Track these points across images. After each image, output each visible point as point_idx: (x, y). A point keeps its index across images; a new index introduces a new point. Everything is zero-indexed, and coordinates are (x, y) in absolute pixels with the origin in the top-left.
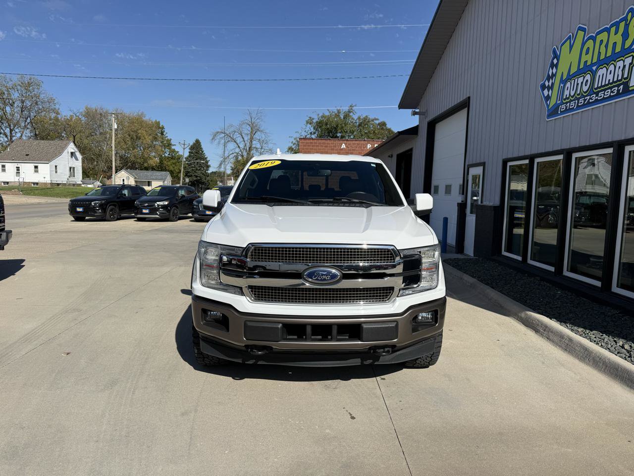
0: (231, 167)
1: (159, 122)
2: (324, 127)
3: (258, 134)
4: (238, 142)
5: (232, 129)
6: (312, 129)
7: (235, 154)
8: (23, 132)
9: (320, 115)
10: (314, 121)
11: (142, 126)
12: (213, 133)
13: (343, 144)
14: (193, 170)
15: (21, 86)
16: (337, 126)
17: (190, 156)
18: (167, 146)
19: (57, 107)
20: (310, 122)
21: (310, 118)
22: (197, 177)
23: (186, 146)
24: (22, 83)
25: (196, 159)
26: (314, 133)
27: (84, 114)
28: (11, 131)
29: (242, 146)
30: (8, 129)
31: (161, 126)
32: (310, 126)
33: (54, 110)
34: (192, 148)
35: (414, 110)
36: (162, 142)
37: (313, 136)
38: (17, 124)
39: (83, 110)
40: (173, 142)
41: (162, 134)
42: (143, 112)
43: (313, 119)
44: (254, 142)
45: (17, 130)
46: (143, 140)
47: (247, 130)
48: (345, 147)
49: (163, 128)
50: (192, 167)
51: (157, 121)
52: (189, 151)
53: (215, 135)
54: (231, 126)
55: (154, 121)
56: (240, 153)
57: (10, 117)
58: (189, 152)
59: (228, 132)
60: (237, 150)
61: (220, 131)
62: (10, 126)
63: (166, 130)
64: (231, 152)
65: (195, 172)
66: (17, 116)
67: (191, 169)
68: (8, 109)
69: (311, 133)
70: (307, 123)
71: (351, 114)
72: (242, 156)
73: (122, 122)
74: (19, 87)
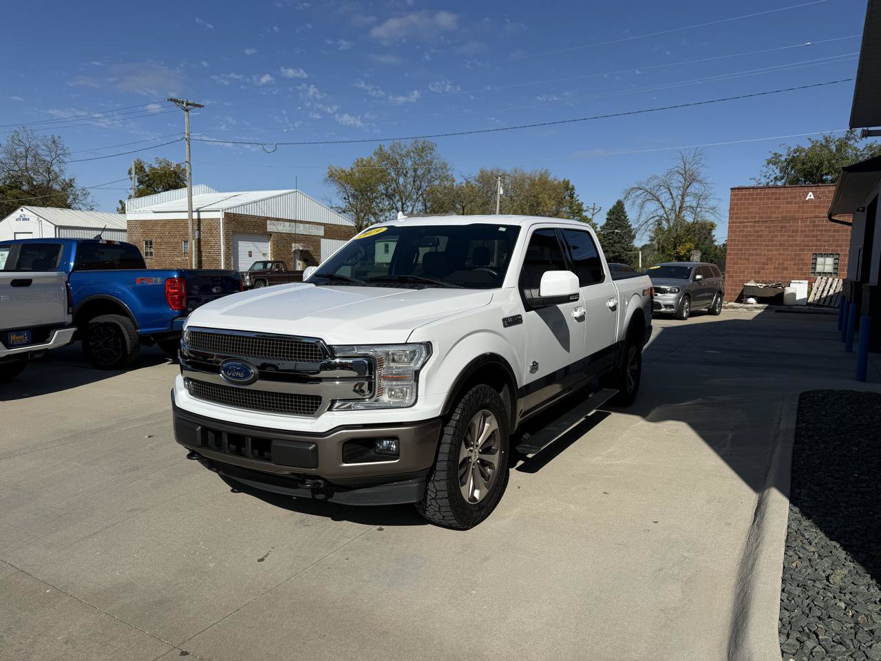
0: (650, 237)
1: (568, 182)
2: (799, 166)
3: (696, 185)
4: (662, 199)
5: (655, 182)
6: (777, 171)
7: (657, 218)
8: (414, 206)
9: (792, 149)
10: (783, 159)
11: (544, 189)
12: (626, 190)
13: (811, 193)
14: (610, 243)
15: (414, 152)
16: (821, 164)
17: (607, 224)
18: (577, 213)
19: (450, 173)
20: (774, 161)
21: (775, 154)
22: (614, 253)
23: (596, 211)
24: (416, 149)
25: (616, 228)
26: (782, 178)
27: (477, 178)
28: (403, 204)
29: (668, 205)
30: (400, 203)
31: (570, 186)
32: (774, 167)
33: (446, 178)
34: (611, 213)
35: (865, 129)
36: (570, 208)
37: (779, 183)
38: (409, 197)
39: (476, 174)
40: (584, 207)
41: (572, 196)
42: (547, 170)
43: (781, 156)
44: (687, 199)
45: (409, 204)
46: (543, 206)
47: (677, 181)
48: (812, 197)
49: (573, 189)
50: (609, 239)
51: (566, 180)
52: (607, 217)
53: (629, 194)
54: (655, 177)
55: (561, 180)
56: (665, 216)
57: (402, 188)
58: (607, 219)
59: (647, 187)
60: (661, 212)
61: (636, 186)
62: (402, 199)
63: (576, 192)
64: (652, 216)
65: (612, 246)
66: (409, 187)
67: (608, 242)
68: (401, 180)
69: (776, 178)
70: (768, 164)
71: (851, 142)
72: (668, 220)
73: (520, 184)
74: (412, 154)
